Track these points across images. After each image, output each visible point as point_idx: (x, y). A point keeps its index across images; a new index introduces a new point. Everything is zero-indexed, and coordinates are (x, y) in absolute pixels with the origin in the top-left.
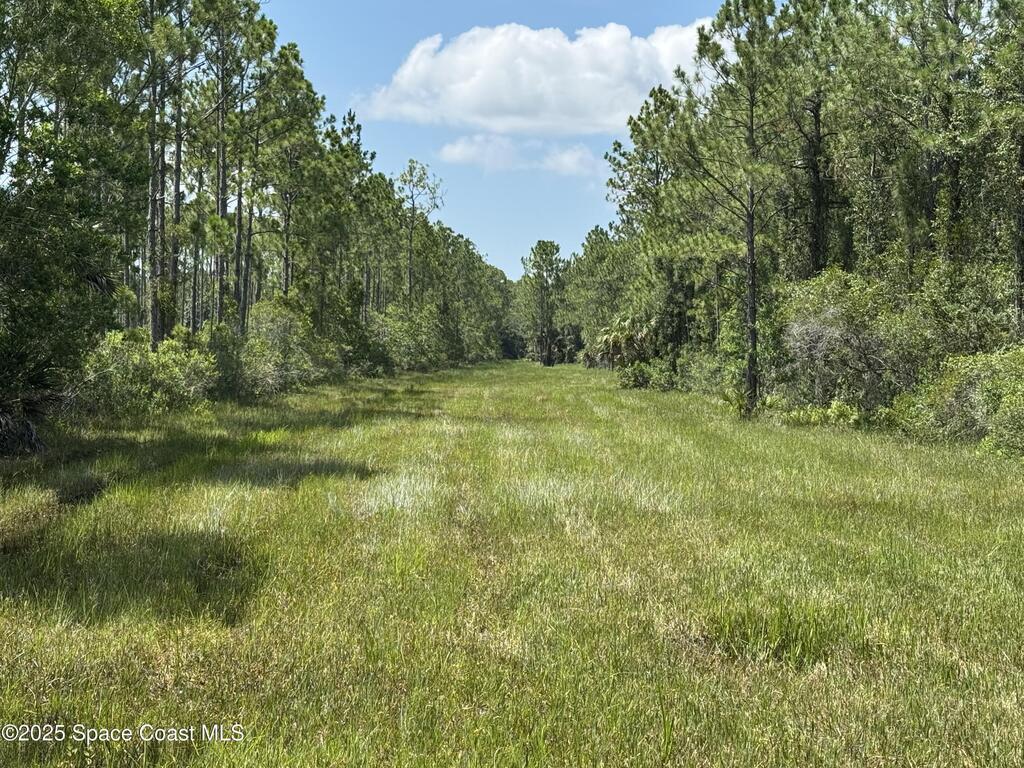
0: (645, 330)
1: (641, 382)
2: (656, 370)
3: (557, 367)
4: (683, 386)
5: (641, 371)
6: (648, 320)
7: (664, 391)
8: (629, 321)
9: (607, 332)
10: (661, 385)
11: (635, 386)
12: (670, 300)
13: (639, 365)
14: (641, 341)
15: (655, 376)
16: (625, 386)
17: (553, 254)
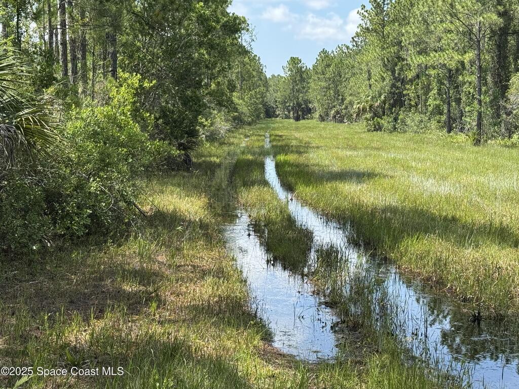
0: (379, 102)
1: (378, 128)
2: (385, 122)
3: (302, 122)
4: (401, 129)
5: (379, 123)
6: (380, 96)
7: (391, 132)
8: (370, 97)
9: (358, 103)
10: (388, 129)
11: (375, 130)
12: (393, 86)
13: (377, 119)
14: (377, 107)
15: (386, 125)
16: (369, 131)
17: (298, 64)
